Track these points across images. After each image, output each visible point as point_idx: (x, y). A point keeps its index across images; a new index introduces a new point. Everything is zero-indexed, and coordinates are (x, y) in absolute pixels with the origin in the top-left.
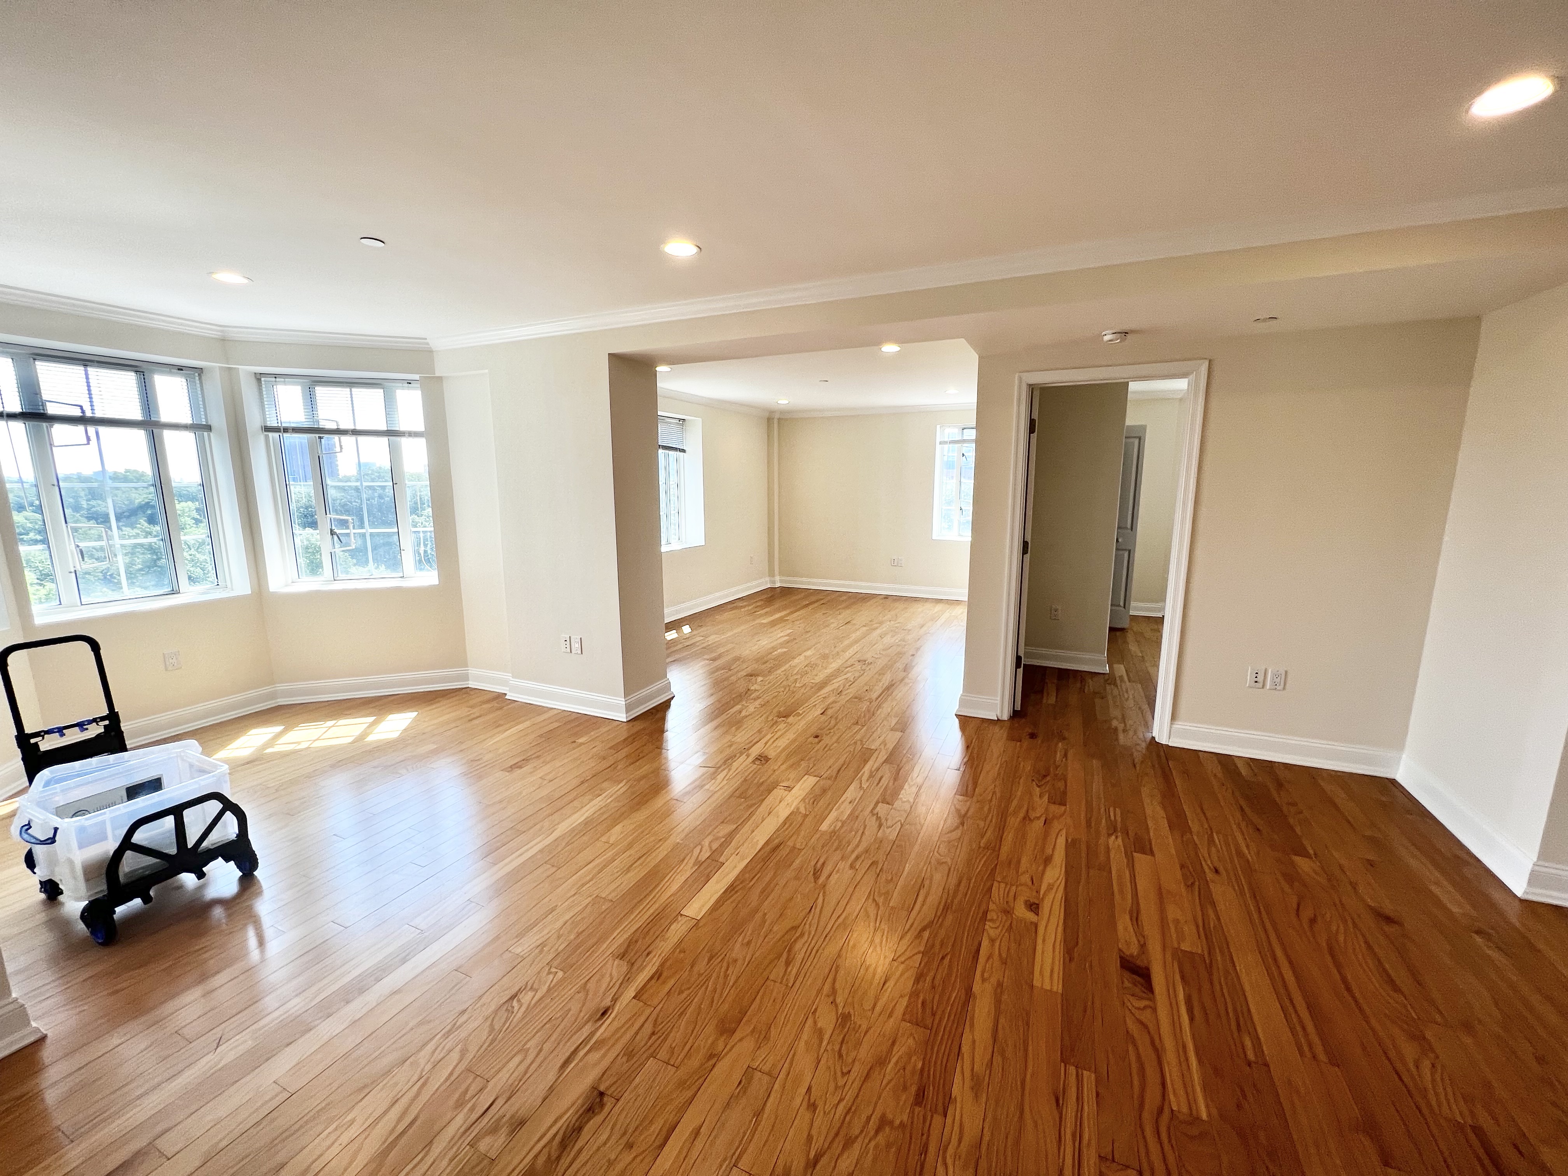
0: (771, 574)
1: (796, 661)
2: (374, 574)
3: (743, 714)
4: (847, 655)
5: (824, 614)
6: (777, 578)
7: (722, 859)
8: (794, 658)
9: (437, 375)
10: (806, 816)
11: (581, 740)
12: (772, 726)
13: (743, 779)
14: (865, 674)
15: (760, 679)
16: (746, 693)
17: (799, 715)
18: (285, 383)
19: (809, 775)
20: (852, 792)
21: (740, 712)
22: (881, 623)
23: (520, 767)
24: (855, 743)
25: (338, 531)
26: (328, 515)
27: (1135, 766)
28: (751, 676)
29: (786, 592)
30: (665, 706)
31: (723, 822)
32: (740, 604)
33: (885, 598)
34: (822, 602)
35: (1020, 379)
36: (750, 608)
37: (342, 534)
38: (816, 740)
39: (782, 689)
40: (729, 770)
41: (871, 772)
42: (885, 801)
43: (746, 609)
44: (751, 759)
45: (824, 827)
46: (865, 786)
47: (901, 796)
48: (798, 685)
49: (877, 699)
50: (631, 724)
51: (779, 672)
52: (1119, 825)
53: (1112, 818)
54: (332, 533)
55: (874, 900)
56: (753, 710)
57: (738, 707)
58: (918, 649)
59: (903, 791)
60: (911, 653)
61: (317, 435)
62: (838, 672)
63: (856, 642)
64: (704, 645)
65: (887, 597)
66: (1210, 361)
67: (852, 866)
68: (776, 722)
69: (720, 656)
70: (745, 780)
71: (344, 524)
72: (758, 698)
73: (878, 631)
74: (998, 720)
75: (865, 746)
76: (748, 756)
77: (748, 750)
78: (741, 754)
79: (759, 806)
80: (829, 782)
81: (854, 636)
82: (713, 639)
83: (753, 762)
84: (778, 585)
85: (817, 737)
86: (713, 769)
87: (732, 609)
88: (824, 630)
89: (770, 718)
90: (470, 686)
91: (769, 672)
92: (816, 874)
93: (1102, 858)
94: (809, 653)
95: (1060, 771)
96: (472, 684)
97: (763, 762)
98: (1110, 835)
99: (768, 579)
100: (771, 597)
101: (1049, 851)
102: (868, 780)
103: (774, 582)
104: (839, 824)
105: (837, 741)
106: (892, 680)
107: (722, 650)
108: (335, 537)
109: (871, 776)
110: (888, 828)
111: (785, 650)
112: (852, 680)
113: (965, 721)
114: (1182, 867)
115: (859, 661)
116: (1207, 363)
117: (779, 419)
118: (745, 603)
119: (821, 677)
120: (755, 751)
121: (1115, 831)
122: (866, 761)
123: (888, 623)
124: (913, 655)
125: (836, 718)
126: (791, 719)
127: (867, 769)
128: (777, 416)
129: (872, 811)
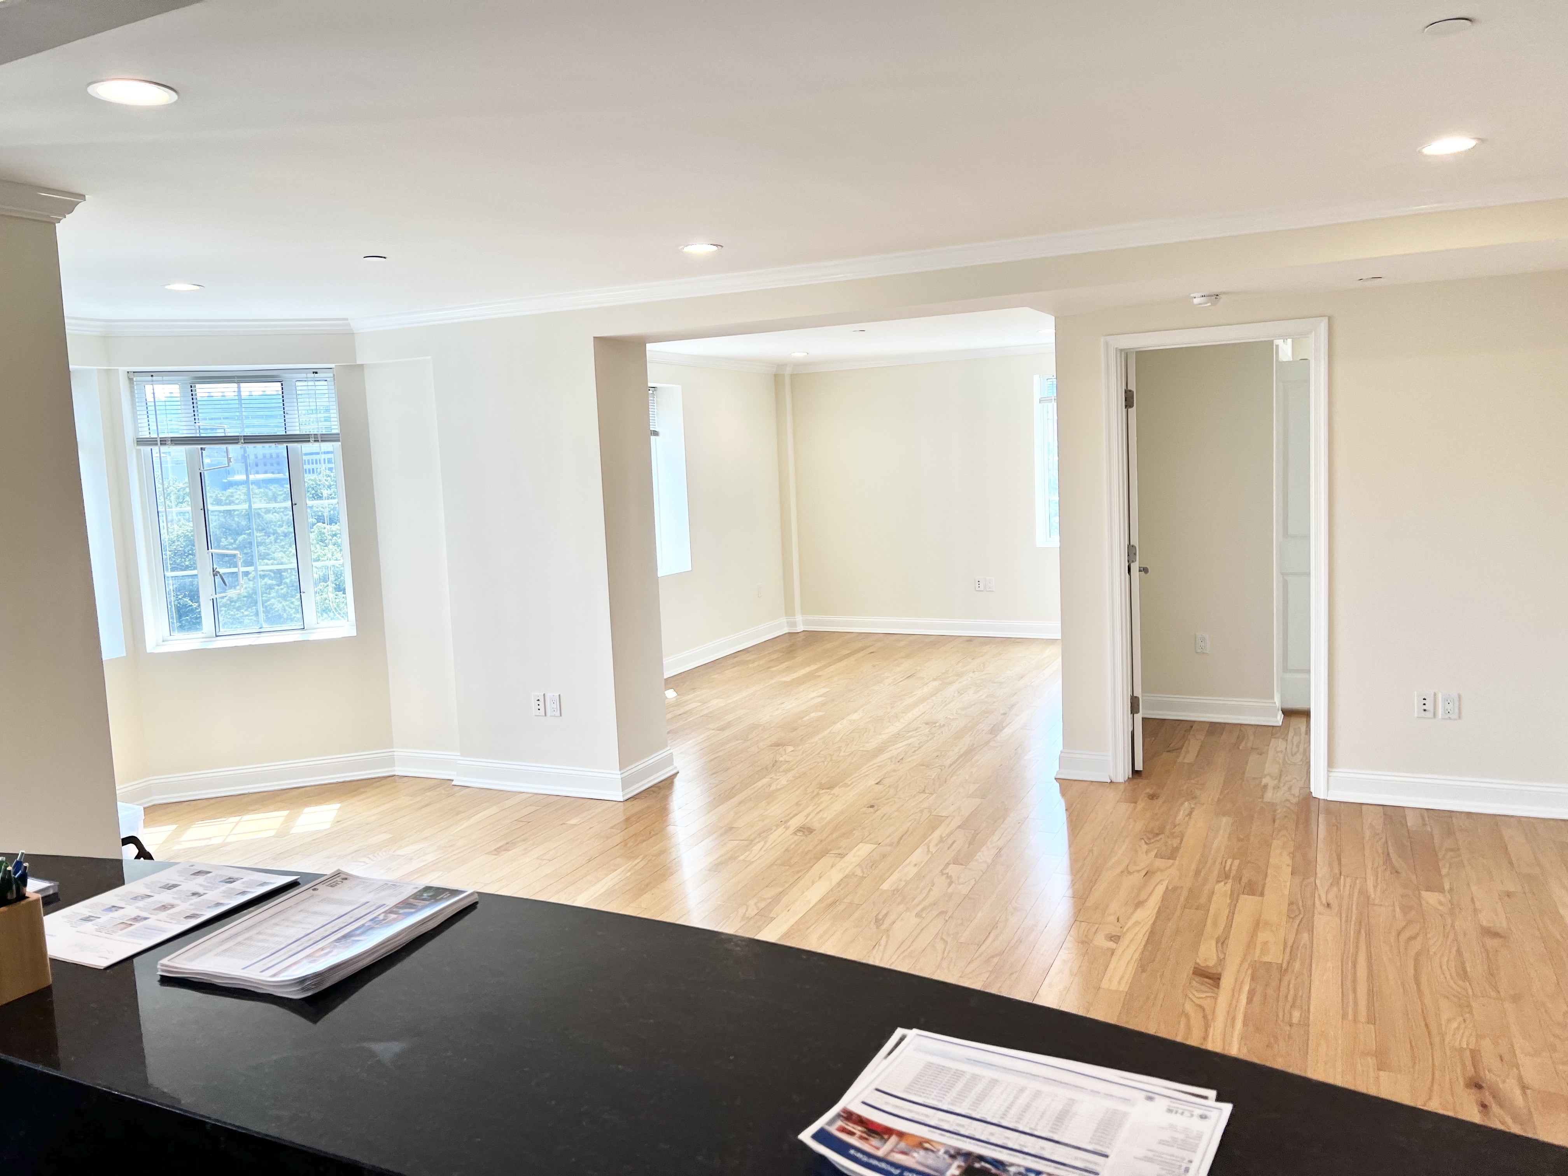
0: (789, 611)
1: (838, 726)
2: (264, 626)
3: (773, 787)
4: (910, 716)
5: (874, 666)
6: (799, 618)
7: (772, 915)
8: (835, 723)
9: (358, 363)
10: (863, 878)
11: (573, 821)
12: (813, 797)
13: (784, 849)
14: (935, 739)
15: (790, 749)
16: (773, 765)
17: (846, 785)
18: (163, 382)
19: (865, 843)
20: (918, 856)
21: (770, 786)
22: (960, 675)
23: (507, 850)
24: (922, 811)
25: (222, 571)
26: (210, 550)
27: (1274, 821)
28: (778, 746)
29: (812, 638)
30: (668, 783)
31: (767, 887)
32: (745, 657)
33: (968, 641)
34: (871, 649)
35: (1107, 345)
36: (762, 662)
37: (224, 574)
38: (871, 810)
39: (823, 759)
40: (765, 843)
41: (941, 837)
42: (956, 861)
43: (756, 664)
44: (791, 830)
45: (885, 886)
46: (933, 849)
47: (977, 857)
48: (842, 754)
49: (951, 765)
50: (629, 803)
51: (816, 739)
52: (1233, 873)
53: (1227, 868)
54: (215, 573)
55: (942, 939)
56: (785, 783)
57: (766, 780)
58: (1012, 707)
59: (979, 854)
60: (1002, 712)
61: (199, 447)
62: (897, 737)
63: (923, 700)
64: (706, 712)
65: (970, 639)
66: (1330, 318)
67: (917, 915)
68: (818, 794)
69: (729, 725)
70: (787, 850)
71: (231, 560)
72: (790, 770)
73: (956, 686)
74: (1111, 782)
75: (934, 813)
76: (787, 828)
77: (786, 822)
78: (778, 826)
79: (807, 872)
80: (889, 848)
81: (919, 693)
82: (716, 703)
83: (795, 834)
84: (800, 628)
85: (872, 806)
86: (746, 843)
87: (734, 665)
88: (876, 687)
89: (809, 790)
90: (396, 773)
91: (801, 740)
92: (878, 922)
93: (1203, 900)
94: (855, 716)
95: (1177, 829)
96: (398, 771)
97: (807, 833)
98: (1218, 882)
99: (784, 620)
100: (791, 646)
101: (1143, 896)
102: (937, 845)
103: (794, 624)
104: (903, 884)
105: (898, 810)
106: (973, 745)
107: (730, 717)
108: (218, 579)
109: (941, 840)
110: (959, 884)
111: (820, 714)
112: (917, 745)
113: (1065, 785)
114: (1291, 903)
115: (926, 724)
116: (1326, 320)
117: (792, 376)
118: (754, 656)
119: (873, 744)
120: (795, 823)
121: (1227, 877)
122: (934, 829)
123: (971, 674)
124: (1005, 714)
125: (897, 787)
126: (836, 791)
127: (936, 835)
128: (788, 371)
129: (941, 871)
